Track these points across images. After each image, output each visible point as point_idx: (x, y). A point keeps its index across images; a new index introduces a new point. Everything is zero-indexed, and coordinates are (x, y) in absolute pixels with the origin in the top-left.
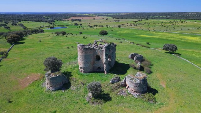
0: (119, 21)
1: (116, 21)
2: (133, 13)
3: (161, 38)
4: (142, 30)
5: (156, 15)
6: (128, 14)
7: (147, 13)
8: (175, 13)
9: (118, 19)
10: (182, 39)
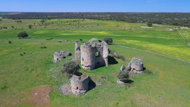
0: (21, 21)
1: (18, 22)
2: (22, 13)
3: (79, 34)
4: (57, 29)
5: (48, 15)
6: (17, 13)
7: (39, 13)
8: (63, 13)
9: (19, 19)
10: (96, 34)
